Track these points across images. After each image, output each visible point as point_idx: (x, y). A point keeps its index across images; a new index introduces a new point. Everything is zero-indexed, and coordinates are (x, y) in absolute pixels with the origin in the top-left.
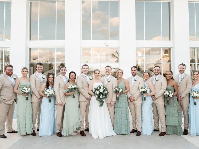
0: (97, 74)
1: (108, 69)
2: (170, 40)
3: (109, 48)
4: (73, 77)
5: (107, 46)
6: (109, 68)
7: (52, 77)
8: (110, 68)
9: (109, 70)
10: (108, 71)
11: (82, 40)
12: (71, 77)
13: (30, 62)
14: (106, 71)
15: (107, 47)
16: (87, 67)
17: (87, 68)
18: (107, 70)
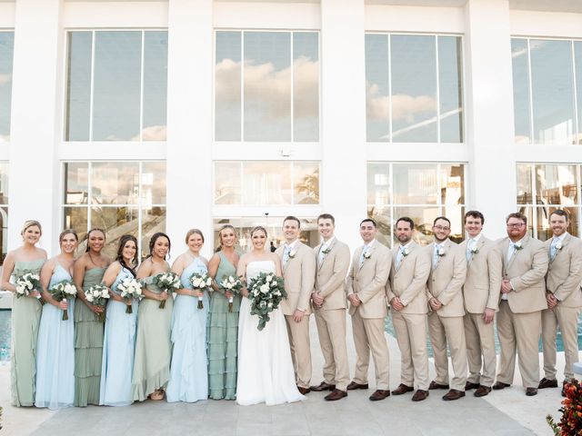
0: (259, 240)
1: (291, 226)
2: (461, 141)
3: (292, 163)
4: (163, 247)
5: (286, 158)
6: (294, 223)
7: (133, 248)
8: (297, 222)
9: (293, 228)
10: (290, 230)
11: (216, 140)
12: (157, 247)
13: (66, 203)
14: (285, 230)
15: (285, 160)
18: (288, 227)
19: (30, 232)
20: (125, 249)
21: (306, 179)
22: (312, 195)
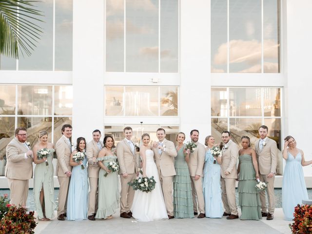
2: (279, 72)
3: (159, 87)
4: (110, 142)
9: (162, 134)
12: (107, 143)
15: (155, 85)
16: (130, 131)
17: (130, 133)
18: (159, 134)
19: (44, 138)
20: (80, 145)
21: (168, 94)
22: (172, 107)
